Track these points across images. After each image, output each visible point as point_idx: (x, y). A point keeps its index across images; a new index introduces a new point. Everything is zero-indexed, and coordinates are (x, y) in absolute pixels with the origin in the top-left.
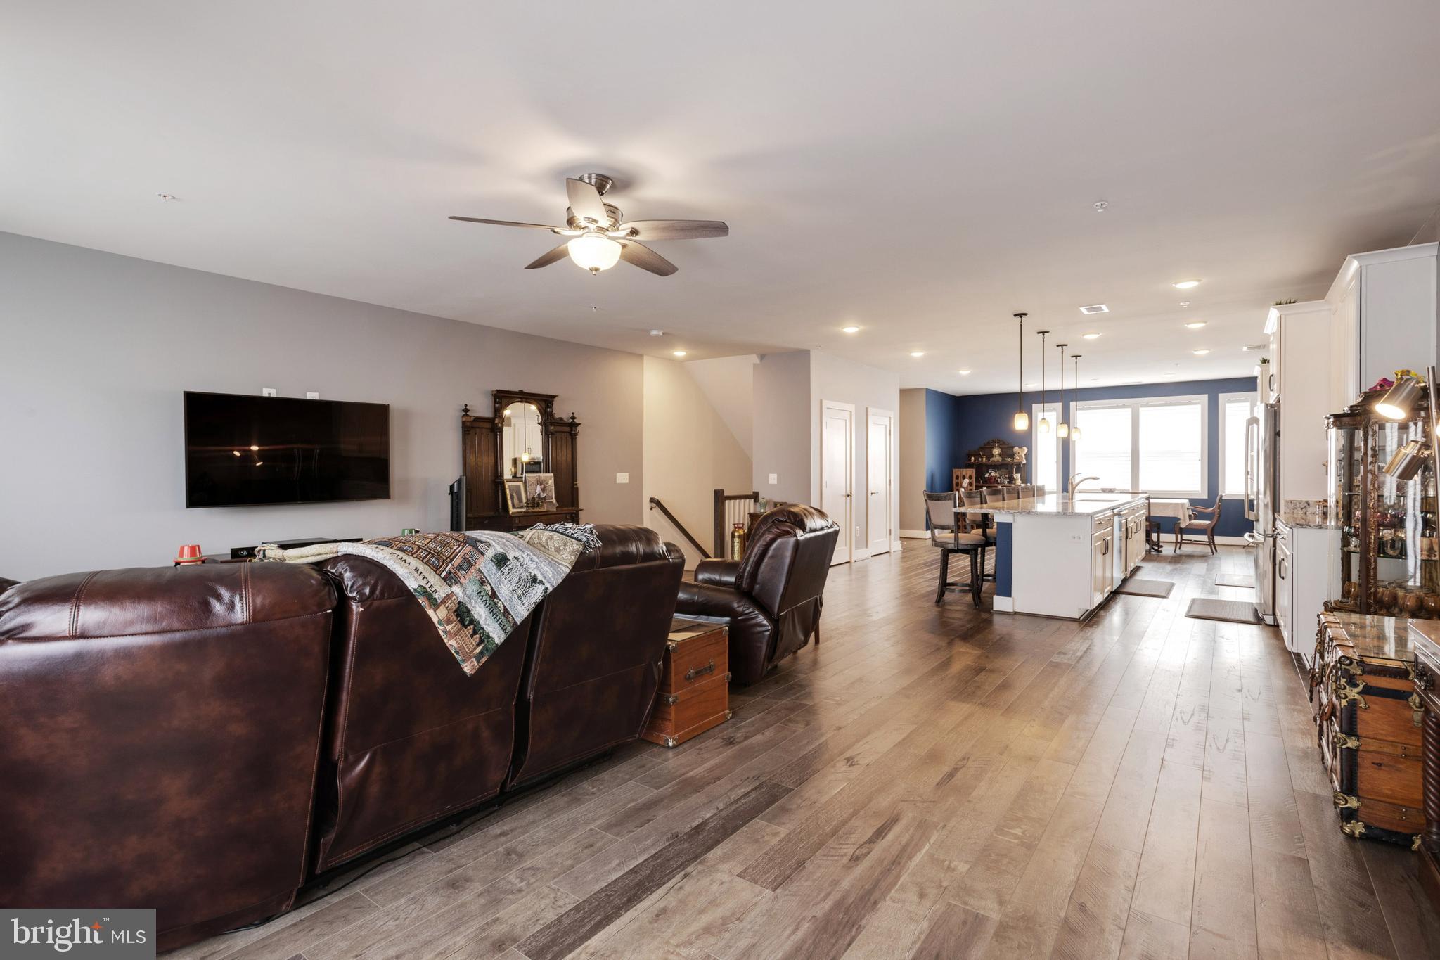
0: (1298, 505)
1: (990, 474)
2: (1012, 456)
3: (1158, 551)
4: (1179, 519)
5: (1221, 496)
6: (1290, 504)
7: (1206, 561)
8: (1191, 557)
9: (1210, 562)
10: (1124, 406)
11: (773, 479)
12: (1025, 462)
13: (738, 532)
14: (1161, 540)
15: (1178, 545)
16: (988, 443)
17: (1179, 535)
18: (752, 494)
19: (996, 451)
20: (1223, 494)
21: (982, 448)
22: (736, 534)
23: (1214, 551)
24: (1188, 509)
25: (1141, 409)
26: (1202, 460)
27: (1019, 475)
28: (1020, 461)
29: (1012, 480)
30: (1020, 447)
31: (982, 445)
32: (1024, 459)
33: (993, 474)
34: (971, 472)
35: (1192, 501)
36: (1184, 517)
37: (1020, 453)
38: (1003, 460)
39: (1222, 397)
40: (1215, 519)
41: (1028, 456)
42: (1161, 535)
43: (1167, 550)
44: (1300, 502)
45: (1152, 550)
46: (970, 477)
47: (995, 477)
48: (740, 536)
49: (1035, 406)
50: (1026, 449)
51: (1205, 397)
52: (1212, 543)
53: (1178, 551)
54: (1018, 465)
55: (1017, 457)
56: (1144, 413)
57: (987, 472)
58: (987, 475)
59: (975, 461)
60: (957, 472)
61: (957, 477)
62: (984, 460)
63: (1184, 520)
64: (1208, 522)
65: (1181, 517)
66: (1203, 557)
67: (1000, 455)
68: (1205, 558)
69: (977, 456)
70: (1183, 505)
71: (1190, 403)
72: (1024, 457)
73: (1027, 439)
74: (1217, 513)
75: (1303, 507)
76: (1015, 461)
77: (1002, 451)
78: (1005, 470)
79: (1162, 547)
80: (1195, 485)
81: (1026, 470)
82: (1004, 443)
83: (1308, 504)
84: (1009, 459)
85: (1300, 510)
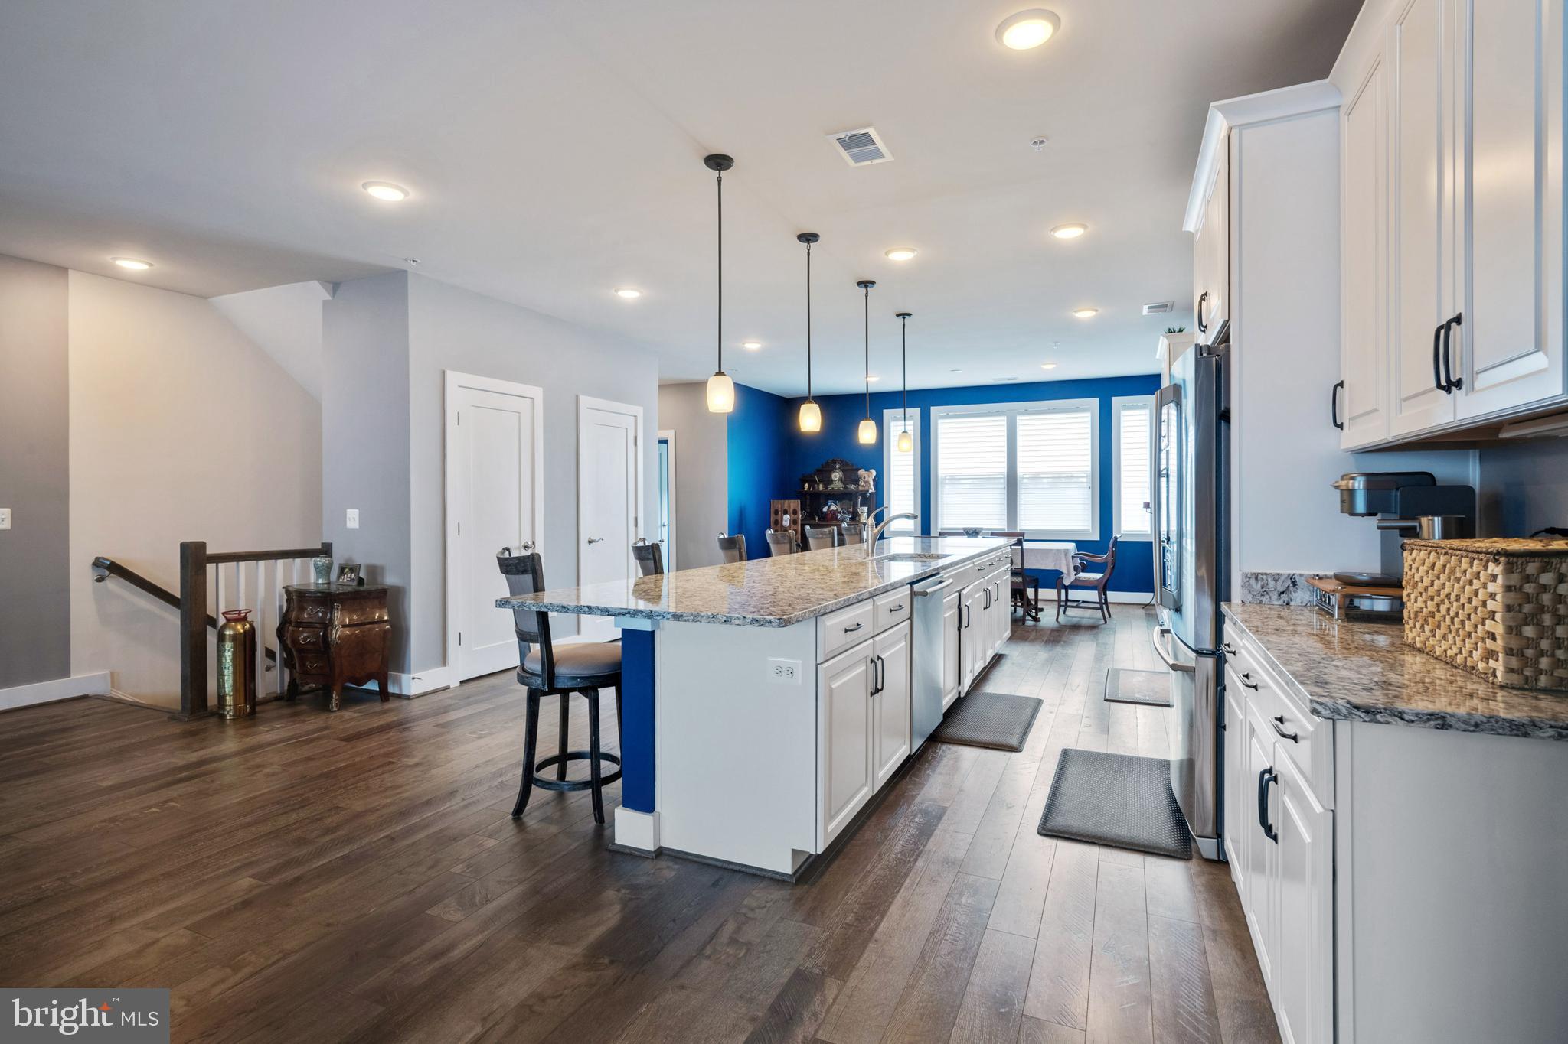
0: (1272, 584)
1: (829, 507)
2: (856, 481)
3: (1036, 619)
4: (1062, 573)
5: (1116, 538)
6: (1253, 581)
7: (1096, 637)
8: (1076, 628)
9: (1100, 641)
10: (998, 413)
11: (353, 518)
12: (873, 490)
13: (231, 628)
14: (1039, 598)
15: (1062, 609)
16: (827, 463)
17: (1063, 591)
18: (320, 547)
19: (836, 476)
20: (1118, 536)
21: (819, 471)
22: (228, 632)
23: (1107, 616)
24: (1073, 557)
25: (1019, 418)
26: (1092, 488)
27: (865, 509)
28: (867, 488)
29: (855, 516)
30: (867, 470)
31: (820, 467)
32: (872, 487)
33: (833, 508)
34: (795, 504)
35: (1081, 545)
36: (1068, 571)
37: (868, 476)
38: (846, 488)
39: (1117, 401)
40: (1108, 571)
41: (879, 482)
42: (1040, 590)
43: (1048, 617)
44: (1276, 577)
45: (1028, 618)
46: (795, 512)
47: (835, 513)
48: (234, 638)
49: (887, 413)
50: (874, 473)
51: (1095, 402)
52: (1104, 604)
53: (1062, 618)
54: (864, 494)
55: (863, 484)
56: (1022, 421)
57: (826, 505)
58: (825, 509)
59: (809, 488)
60: (778, 505)
61: (776, 513)
62: (821, 487)
63: (1069, 574)
64: (1098, 576)
65: (1064, 570)
66: (1093, 628)
67: (841, 480)
68: (1095, 631)
69: (812, 482)
70: (1066, 551)
71: (1078, 410)
72: (872, 483)
73: (875, 457)
74: (1110, 563)
75: (1281, 589)
76: (861, 489)
77: (844, 474)
78: (847, 502)
79: (1042, 610)
80: (1083, 522)
81: (875, 501)
82: (847, 464)
83: (1294, 583)
84: (853, 487)
85: (1275, 596)
